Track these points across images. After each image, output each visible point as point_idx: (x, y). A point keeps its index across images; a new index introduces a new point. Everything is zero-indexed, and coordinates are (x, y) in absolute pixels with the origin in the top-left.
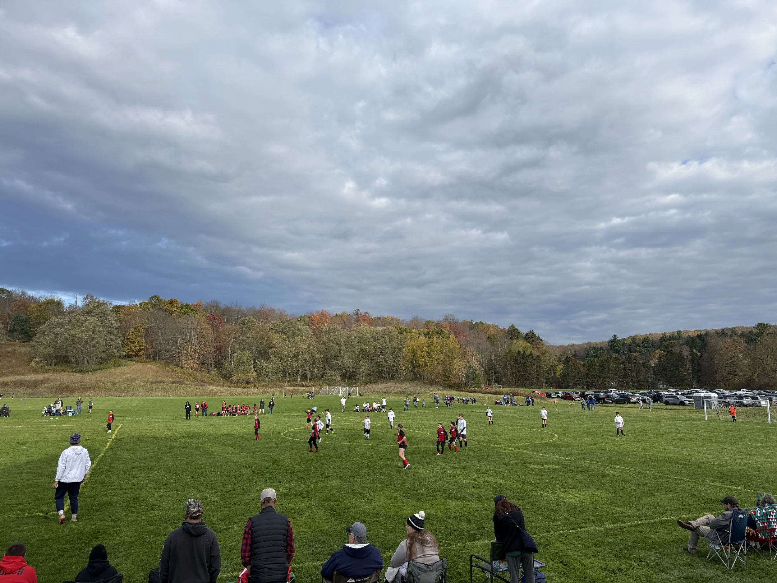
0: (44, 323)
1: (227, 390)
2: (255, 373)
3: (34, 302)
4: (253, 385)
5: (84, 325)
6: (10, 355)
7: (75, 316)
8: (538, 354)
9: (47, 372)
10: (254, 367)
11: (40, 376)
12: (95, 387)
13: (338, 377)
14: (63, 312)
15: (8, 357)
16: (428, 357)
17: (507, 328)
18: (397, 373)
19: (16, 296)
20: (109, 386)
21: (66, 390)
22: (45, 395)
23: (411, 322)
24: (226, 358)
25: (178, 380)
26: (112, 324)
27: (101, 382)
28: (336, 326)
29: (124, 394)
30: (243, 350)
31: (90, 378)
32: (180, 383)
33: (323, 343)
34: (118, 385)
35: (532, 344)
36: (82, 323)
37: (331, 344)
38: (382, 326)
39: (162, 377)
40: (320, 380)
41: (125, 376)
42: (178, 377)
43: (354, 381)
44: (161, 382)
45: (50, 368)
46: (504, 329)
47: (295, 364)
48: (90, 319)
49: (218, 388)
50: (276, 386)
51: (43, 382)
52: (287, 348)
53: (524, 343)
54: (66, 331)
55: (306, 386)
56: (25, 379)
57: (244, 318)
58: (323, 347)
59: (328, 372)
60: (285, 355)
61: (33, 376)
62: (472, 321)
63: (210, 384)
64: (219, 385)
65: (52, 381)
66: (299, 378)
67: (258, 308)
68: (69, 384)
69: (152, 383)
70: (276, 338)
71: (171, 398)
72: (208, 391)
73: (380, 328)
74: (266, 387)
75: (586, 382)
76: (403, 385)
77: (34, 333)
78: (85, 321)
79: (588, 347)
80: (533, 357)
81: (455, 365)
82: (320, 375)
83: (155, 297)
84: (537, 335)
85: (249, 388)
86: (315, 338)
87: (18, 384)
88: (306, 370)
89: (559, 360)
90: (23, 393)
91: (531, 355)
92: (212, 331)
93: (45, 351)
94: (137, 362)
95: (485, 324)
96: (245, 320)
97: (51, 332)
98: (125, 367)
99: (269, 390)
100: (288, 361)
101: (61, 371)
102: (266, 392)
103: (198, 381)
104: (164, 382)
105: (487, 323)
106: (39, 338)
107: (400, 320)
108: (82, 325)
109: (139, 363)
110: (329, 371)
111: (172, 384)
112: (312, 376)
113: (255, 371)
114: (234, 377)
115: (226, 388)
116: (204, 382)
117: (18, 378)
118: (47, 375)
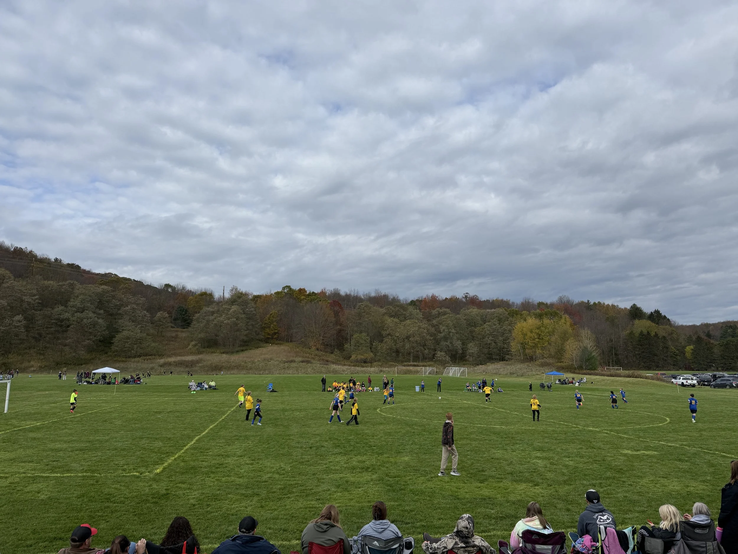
0: (199, 313)
1: (347, 369)
2: (372, 354)
3: (192, 295)
4: (369, 364)
5: (229, 313)
6: (173, 339)
7: (222, 305)
8: (664, 334)
9: (201, 354)
10: (371, 348)
11: (195, 357)
12: (239, 367)
13: (448, 358)
14: (214, 302)
15: (172, 341)
16: (538, 338)
17: (629, 308)
18: (508, 354)
19: (178, 290)
20: (249, 365)
21: (216, 369)
22: (200, 373)
23: (522, 304)
24: (347, 339)
25: (307, 359)
26: (252, 311)
27: (243, 362)
28: (445, 310)
29: (261, 373)
30: (361, 332)
31: (236, 358)
32: (308, 362)
33: (433, 326)
34: (257, 364)
35: (657, 324)
36: (227, 311)
37: (441, 326)
38: (492, 309)
39: (293, 357)
40: (432, 360)
41: (263, 356)
42: (306, 357)
43: (464, 362)
44: (292, 361)
45: (204, 350)
46: (626, 309)
47: (407, 346)
48: (234, 308)
49: (339, 367)
50: (391, 366)
51: (198, 362)
52: (399, 330)
53: (648, 323)
54: (215, 318)
55: (418, 366)
56: (184, 359)
57: (361, 303)
58: (433, 330)
59: (439, 354)
60: (398, 337)
61: (190, 357)
62: (588, 301)
63: (333, 363)
64: (340, 364)
65: (204, 361)
66: (412, 359)
67: (373, 294)
68: (218, 364)
69: (285, 362)
70: (389, 321)
71: (300, 375)
72: (332, 370)
73: (489, 310)
74: (381, 366)
75: (722, 363)
76: (513, 366)
77: (192, 321)
78: (230, 309)
79: (724, 326)
80: (658, 338)
81: (568, 347)
82: (430, 356)
83: (287, 286)
84: (663, 314)
85: (366, 367)
86: (425, 321)
87: (179, 364)
88: (418, 351)
89: (689, 341)
90: (183, 372)
91: (656, 335)
92: (334, 316)
93: (200, 336)
94: (273, 344)
95: (604, 304)
96: (362, 305)
97: (204, 319)
98: (263, 349)
99: (384, 369)
100: (400, 342)
101: (212, 352)
102: (381, 371)
103: (323, 360)
104: (294, 361)
105: (606, 303)
106: (195, 325)
107: (511, 302)
108: (227, 313)
109: (274, 345)
110: (439, 352)
111: (301, 363)
112: (424, 356)
113: (372, 352)
114: (353, 357)
115: (347, 367)
116: (327, 361)
117: (179, 358)
118: (200, 356)
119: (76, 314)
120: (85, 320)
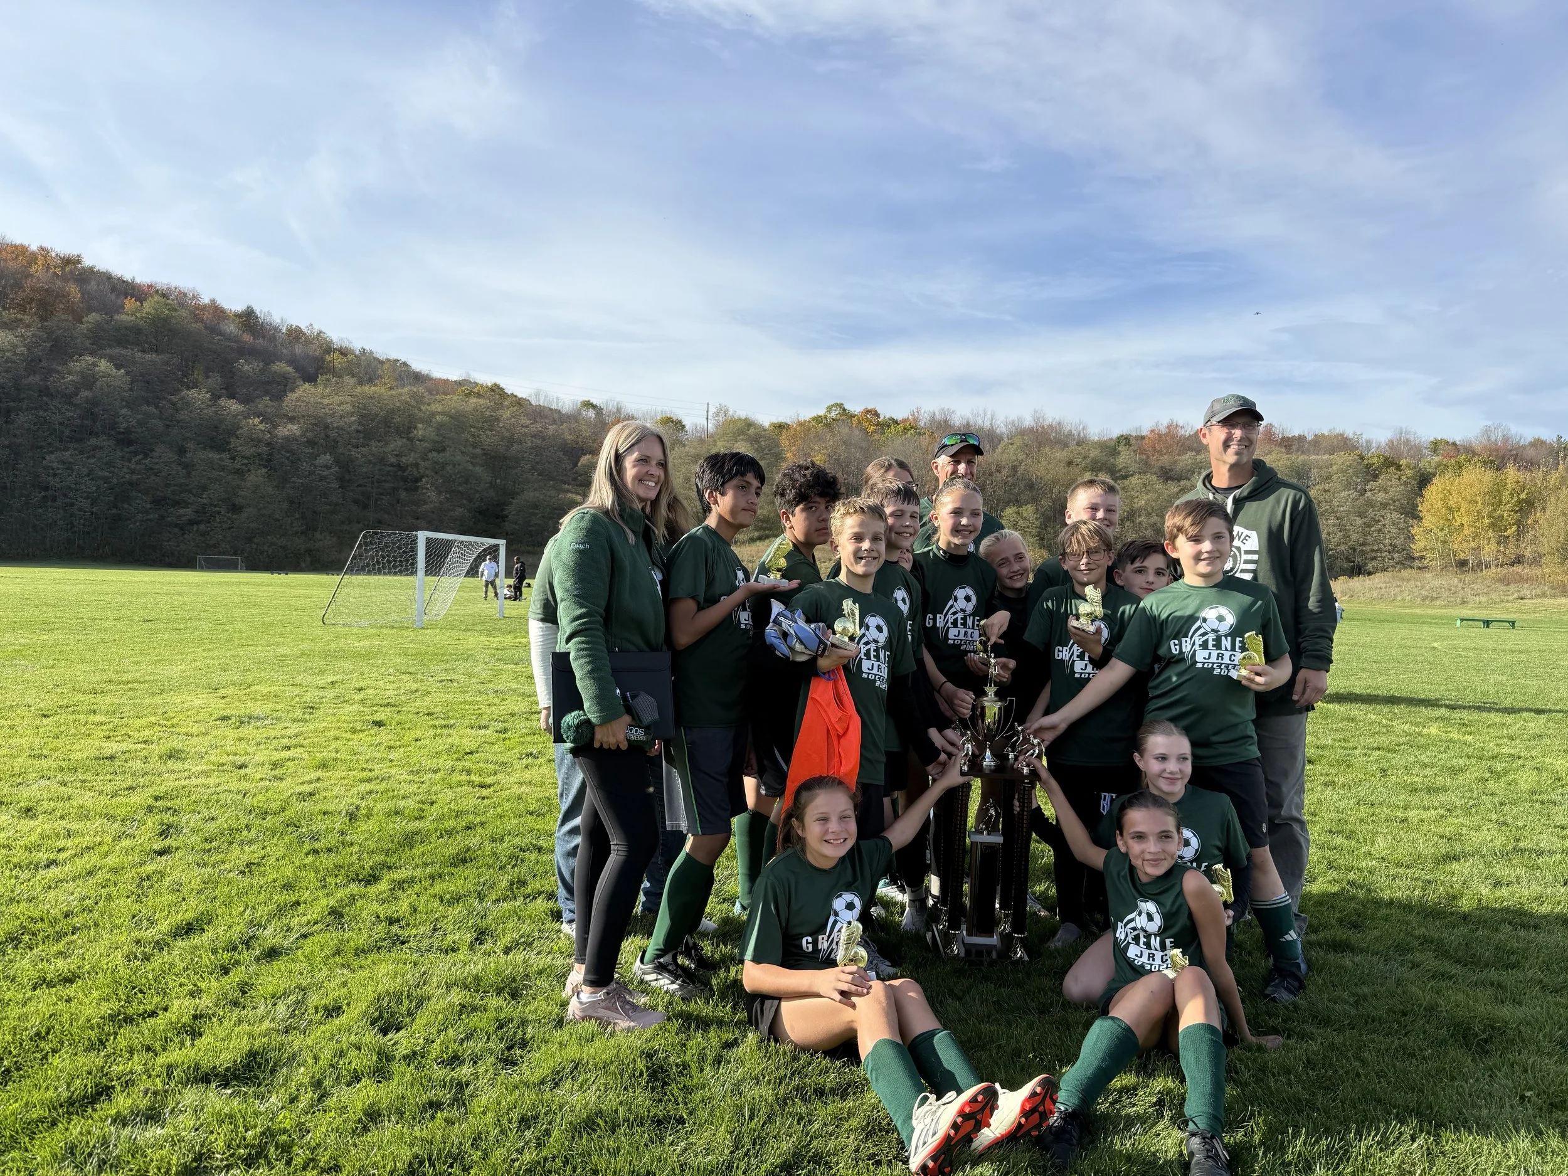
38: (1323, 454)
83: (836, 405)
119: (430, 455)
120: (448, 468)
